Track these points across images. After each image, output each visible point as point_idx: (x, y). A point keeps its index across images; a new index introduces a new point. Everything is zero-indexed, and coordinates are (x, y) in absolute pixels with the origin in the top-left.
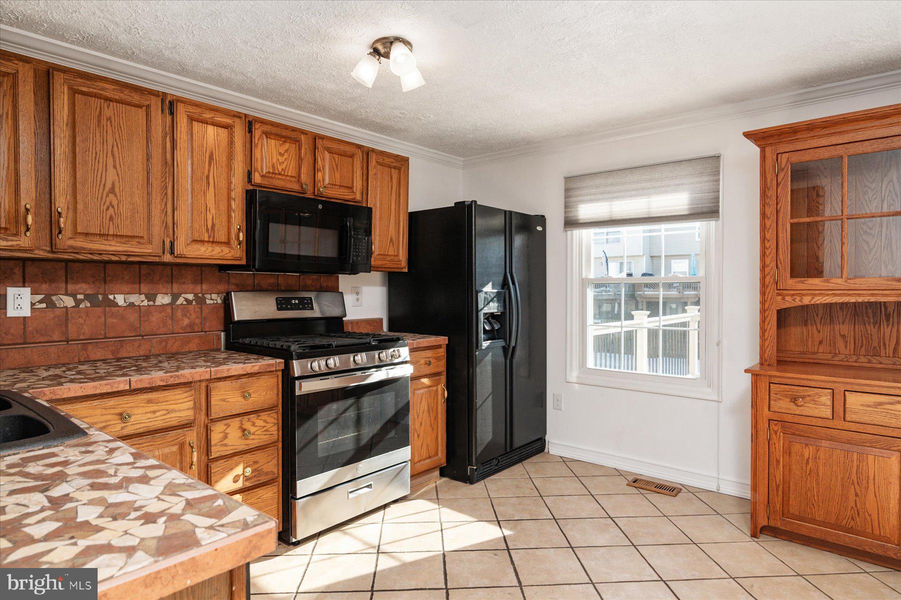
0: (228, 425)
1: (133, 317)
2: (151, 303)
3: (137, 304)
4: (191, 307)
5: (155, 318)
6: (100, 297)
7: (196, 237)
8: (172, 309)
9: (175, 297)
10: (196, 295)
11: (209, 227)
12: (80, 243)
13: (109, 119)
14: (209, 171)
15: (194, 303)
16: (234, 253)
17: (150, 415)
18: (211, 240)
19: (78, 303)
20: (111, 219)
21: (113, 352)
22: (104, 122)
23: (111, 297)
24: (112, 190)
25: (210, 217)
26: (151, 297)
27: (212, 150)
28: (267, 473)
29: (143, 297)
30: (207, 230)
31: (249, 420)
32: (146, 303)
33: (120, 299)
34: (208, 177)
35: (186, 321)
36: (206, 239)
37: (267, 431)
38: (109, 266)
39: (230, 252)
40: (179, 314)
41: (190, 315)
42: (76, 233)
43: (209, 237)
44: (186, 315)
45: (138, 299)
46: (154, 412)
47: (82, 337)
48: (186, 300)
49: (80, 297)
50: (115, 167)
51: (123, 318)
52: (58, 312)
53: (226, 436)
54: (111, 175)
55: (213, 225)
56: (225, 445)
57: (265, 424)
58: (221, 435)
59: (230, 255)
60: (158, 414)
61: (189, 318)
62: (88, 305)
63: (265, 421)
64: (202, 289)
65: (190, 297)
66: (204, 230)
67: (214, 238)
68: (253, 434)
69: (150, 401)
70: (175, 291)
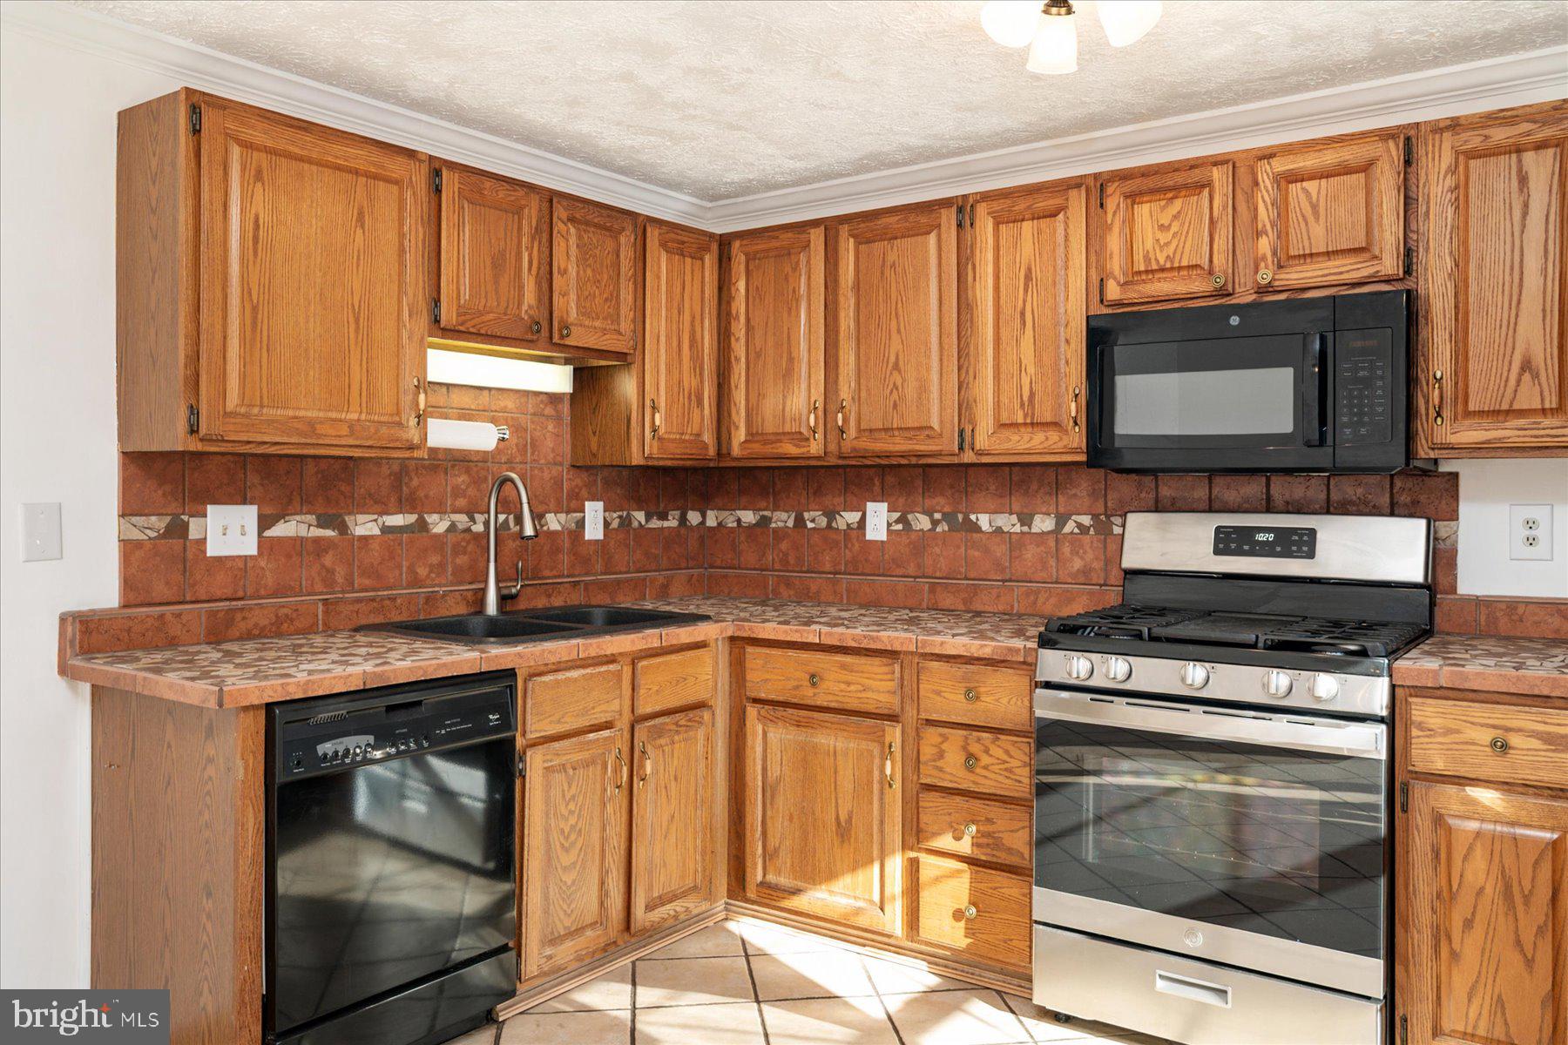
0: (945, 738)
1: (1000, 550)
2: (1025, 529)
3: (1005, 529)
4: (1086, 539)
5: (1031, 553)
6: (960, 517)
7: (1005, 419)
8: (1057, 541)
9: (1061, 520)
10: (1095, 517)
11: (1025, 398)
12: (867, 444)
13: (893, 265)
14: (1024, 301)
15: (1092, 531)
16: (1071, 442)
17: (843, 686)
18: (1028, 421)
19: (935, 523)
20: (895, 406)
21: (965, 602)
22: (887, 272)
23: (973, 517)
24: (896, 367)
25: (1026, 381)
26: (1026, 520)
27: (1030, 262)
28: (1010, 850)
29: (1014, 518)
30: (1022, 405)
31: (979, 740)
32: (1018, 529)
33: (984, 521)
34: (1023, 314)
35: (1077, 564)
36: (1020, 420)
37: (1009, 770)
38: (971, 472)
39: (1061, 439)
40: (1066, 549)
41: (1085, 552)
42: (859, 430)
43: (1026, 416)
44: (1078, 553)
45: (1008, 522)
46: (849, 684)
47: (938, 574)
48: (1079, 525)
49: (937, 516)
50: (899, 331)
51: (987, 551)
52: (913, 536)
53: (941, 755)
54: (896, 345)
55: (1032, 395)
56: (940, 769)
57: (1005, 757)
58: (934, 750)
59: (1061, 445)
60: (852, 688)
61: (1082, 558)
62: (946, 528)
63: (1007, 752)
64: (1106, 506)
65: (1086, 520)
66: (1017, 406)
67: (1033, 418)
68: (986, 768)
69: (843, 666)
70: (1061, 510)
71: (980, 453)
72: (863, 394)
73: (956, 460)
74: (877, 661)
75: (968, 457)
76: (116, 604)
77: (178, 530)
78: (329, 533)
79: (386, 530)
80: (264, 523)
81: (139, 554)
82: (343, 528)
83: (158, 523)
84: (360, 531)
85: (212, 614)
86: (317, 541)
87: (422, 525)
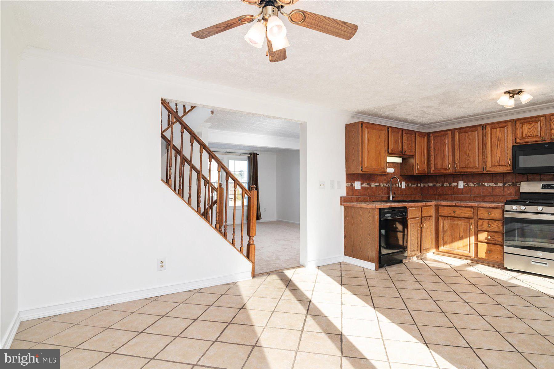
0: (484, 222)
1: (490, 190)
2: (496, 185)
3: (491, 186)
4: (511, 187)
5: (497, 190)
6: (480, 184)
7: (493, 165)
8: (504, 188)
9: (504, 184)
10: (512, 183)
11: (498, 161)
12: (461, 170)
13: (467, 137)
14: (498, 143)
15: (512, 186)
16: (508, 169)
17: (461, 213)
18: (499, 165)
19: (475, 185)
20: (468, 163)
21: (482, 199)
22: (466, 138)
23: (483, 184)
24: (468, 156)
25: (498, 158)
26: (496, 184)
27: (499, 136)
28: (498, 241)
29: (493, 184)
30: (497, 162)
31: (491, 222)
32: (494, 185)
33: (486, 184)
34: (497, 145)
35: (508, 192)
36: (497, 165)
37: (498, 227)
39: (506, 168)
40: (506, 189)
41: (510, 190)
42: (460, 168)
43: (498, 164)
45: (492, 184)
46: (462, 212)
47: (475, 194)
48: (509, 185)
49: (475, 183)
50: (469, 149)
51: (487, 190)
52: (470, 187)
53: (483, 225)
54: (468, 151)
55: (500, 160)
56: (483, 227)
57: (497, 225)
58: (481, 224)
59: (506, 169)
60: (463, 213)
61: (509, 191)
62: (477, 186)
63: (497, 224)
64: (515, 181)
65: (510, 183)
66: (496, 162)
67: (500, 164)
68: (493, 227)
69: (461, 209)
70: (504, 182)
71: (488, 171)
72: (461, 161)
73: (482, 173)
74: (468, 208)
75: (485, 172)
76: (345, 196)
77: (352, 185)
78: (369, 186)
79: (375, 186)
80: (361, 184)
81: (348, 189)
82: (370, 185)
83: (350, 184)
84: (372, 186)
85: (357, 198)
86: (367, 187)
87: (380, 185)
